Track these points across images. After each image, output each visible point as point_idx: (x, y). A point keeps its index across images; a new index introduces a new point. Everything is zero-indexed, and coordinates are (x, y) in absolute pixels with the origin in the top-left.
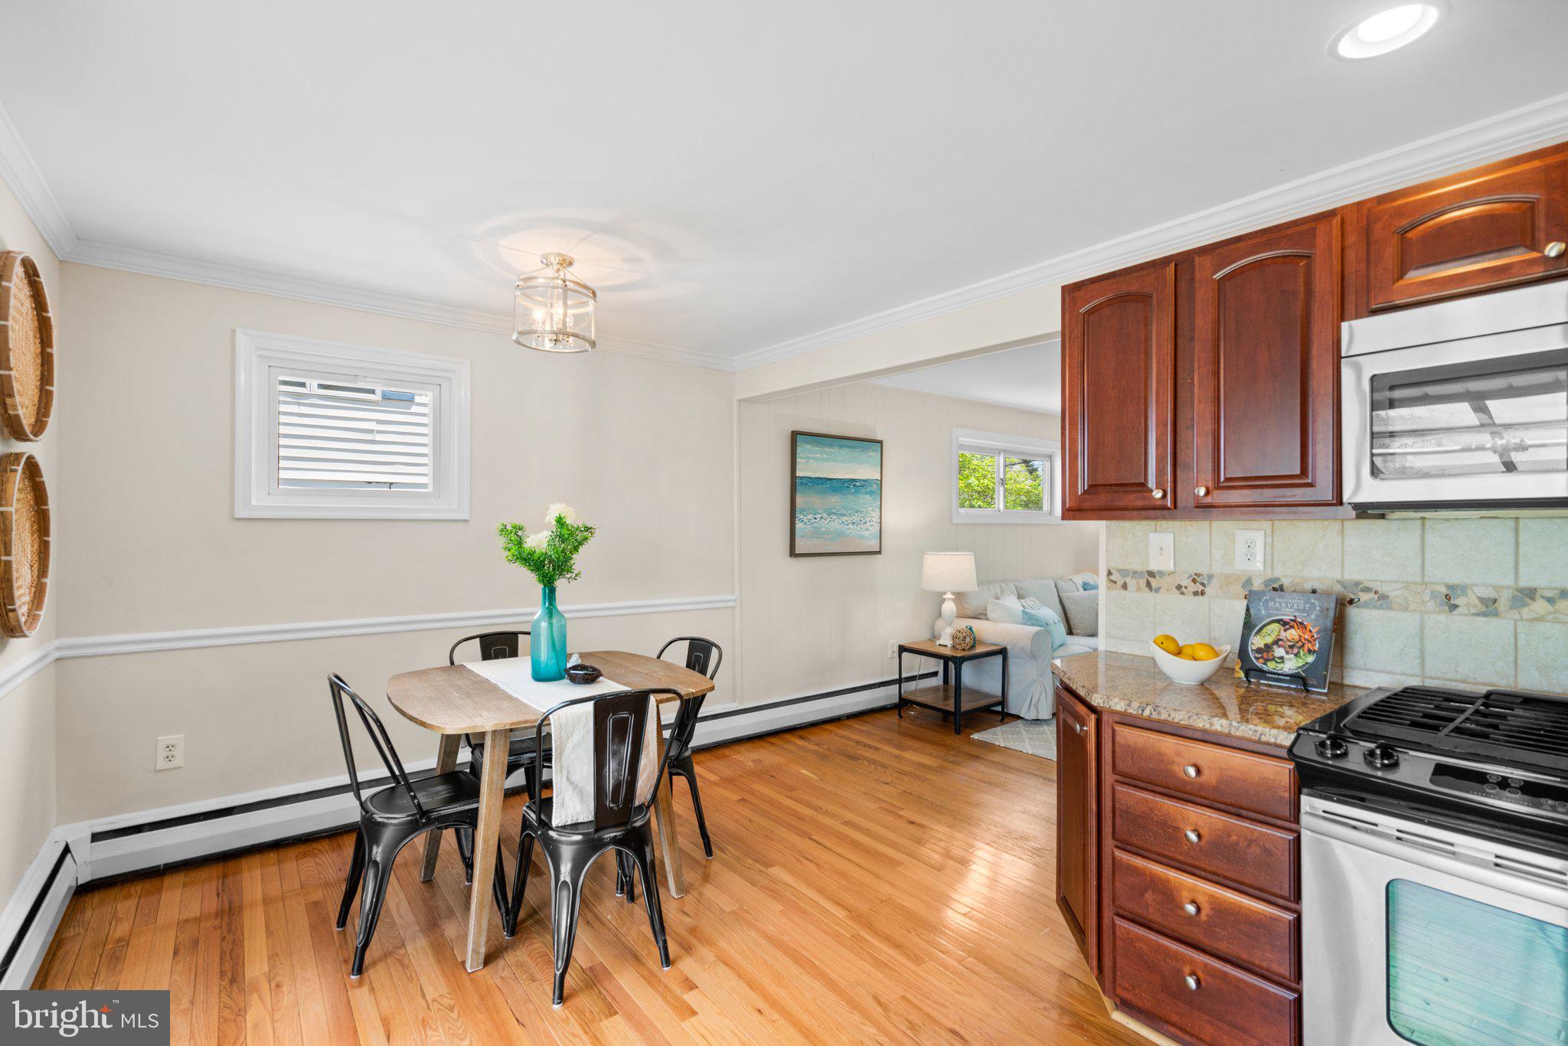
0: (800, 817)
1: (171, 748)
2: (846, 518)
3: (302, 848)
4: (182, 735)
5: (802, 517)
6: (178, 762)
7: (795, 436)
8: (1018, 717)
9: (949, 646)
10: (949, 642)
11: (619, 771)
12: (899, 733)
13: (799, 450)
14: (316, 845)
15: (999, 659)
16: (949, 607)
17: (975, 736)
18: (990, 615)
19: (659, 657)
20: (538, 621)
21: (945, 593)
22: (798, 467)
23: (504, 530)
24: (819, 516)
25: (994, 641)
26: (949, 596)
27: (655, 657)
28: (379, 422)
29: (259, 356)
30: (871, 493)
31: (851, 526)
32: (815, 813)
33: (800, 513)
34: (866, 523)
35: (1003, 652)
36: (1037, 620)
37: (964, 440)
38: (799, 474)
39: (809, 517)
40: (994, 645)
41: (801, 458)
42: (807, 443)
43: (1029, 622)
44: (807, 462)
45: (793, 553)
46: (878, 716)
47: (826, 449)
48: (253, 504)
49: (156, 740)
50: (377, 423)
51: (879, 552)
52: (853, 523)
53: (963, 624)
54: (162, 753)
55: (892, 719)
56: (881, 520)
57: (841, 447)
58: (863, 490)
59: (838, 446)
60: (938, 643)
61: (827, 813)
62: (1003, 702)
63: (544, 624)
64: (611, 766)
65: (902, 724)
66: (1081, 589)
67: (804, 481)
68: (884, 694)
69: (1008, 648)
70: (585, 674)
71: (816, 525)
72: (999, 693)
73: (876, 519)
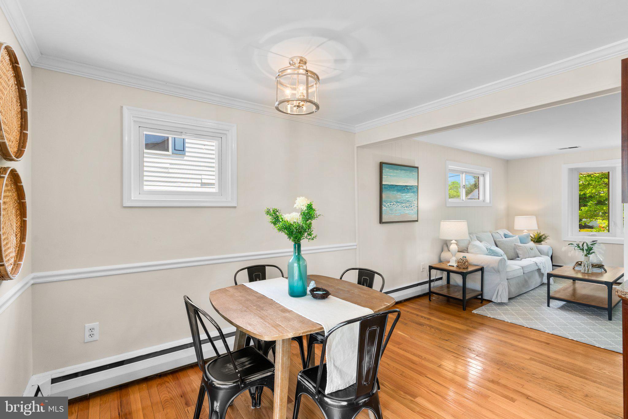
0: (413, 362)
1: (92, 330)
2: (404, 204)
3: (159, 381)
4: (98, 323)
5: (385, 204)
6: (96, 337)
7: (381, 165)
8: (490, 301)
9: (455, 266)
10: (455, 265)
11: (370, 362)
12: (430, 308)
13: (384, 171)
14: (166, 379)
15: (480, 272)
16: (454, 247)
17: (475, 312)
18: (469, 250)
19: (341, 279)
20: (292, 263)
21: (452, 240)
22: (383, 180)
23: (268, 212)
24: (392, 204)
25: (476, 263)
26: (454, 241)
27: (339, 278)
28: (171, 164)
29: (134, 121)
30: (414, 192)
31: (405, 208)
32: (420, 360)
33: (384, 202)
34: (412, 207)
35: (482, 269)
36: (497, 253)
37: (451, 167)
38: (384, 183)
39: (388, 204)
40: (478, 266)
41: (384, 175)
42: (387, 168)
43: (493, 254)
44: (387, 177)
45: (381, 222)
46: (418, 299)
47: (395, 171)
48: (132, 199)
49: (85, 326)
50: (170, 165)
51: (417, 221)
52: (407, 207)
53: (461, 255)
54: (87, 333)
55: (426, 301)
56: (418, 205)
57: (401, 170)
58: (411, 191)
59: (400, 169)
60: (448, 264)
61: (425, 359)
62: (482, 295)
63: (296, 265)
64: (366, 360)
65: (431, 304)
66: (504, 237)
67: (386, 186)
68: (420, 289)
69: (485, 267)
70: (323, 294)
71: (391, 208)
72: (480, 289)
73: (416, 205)
